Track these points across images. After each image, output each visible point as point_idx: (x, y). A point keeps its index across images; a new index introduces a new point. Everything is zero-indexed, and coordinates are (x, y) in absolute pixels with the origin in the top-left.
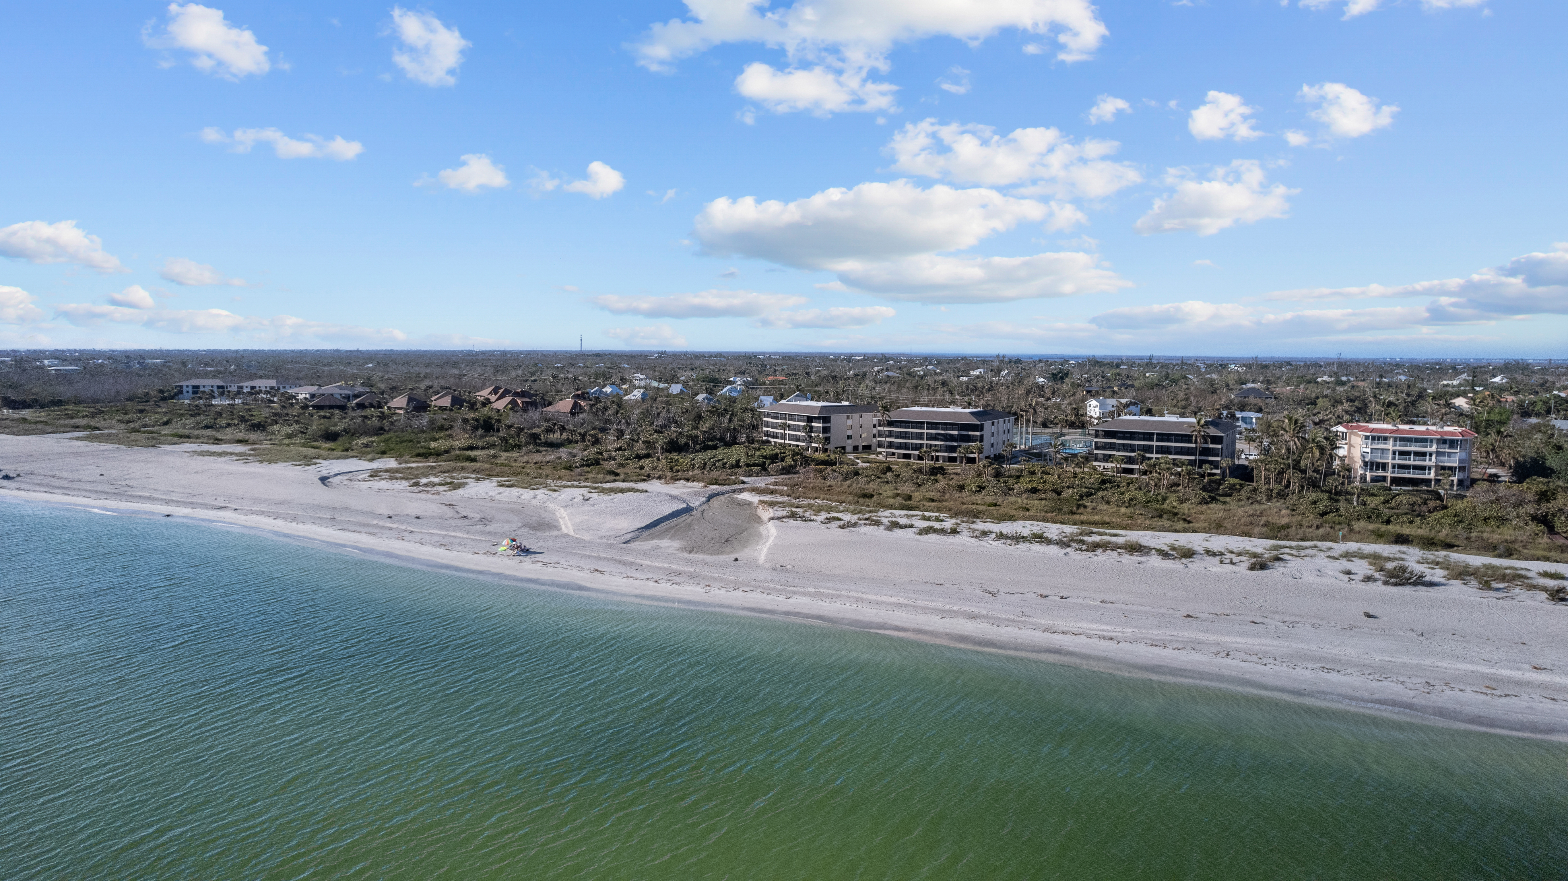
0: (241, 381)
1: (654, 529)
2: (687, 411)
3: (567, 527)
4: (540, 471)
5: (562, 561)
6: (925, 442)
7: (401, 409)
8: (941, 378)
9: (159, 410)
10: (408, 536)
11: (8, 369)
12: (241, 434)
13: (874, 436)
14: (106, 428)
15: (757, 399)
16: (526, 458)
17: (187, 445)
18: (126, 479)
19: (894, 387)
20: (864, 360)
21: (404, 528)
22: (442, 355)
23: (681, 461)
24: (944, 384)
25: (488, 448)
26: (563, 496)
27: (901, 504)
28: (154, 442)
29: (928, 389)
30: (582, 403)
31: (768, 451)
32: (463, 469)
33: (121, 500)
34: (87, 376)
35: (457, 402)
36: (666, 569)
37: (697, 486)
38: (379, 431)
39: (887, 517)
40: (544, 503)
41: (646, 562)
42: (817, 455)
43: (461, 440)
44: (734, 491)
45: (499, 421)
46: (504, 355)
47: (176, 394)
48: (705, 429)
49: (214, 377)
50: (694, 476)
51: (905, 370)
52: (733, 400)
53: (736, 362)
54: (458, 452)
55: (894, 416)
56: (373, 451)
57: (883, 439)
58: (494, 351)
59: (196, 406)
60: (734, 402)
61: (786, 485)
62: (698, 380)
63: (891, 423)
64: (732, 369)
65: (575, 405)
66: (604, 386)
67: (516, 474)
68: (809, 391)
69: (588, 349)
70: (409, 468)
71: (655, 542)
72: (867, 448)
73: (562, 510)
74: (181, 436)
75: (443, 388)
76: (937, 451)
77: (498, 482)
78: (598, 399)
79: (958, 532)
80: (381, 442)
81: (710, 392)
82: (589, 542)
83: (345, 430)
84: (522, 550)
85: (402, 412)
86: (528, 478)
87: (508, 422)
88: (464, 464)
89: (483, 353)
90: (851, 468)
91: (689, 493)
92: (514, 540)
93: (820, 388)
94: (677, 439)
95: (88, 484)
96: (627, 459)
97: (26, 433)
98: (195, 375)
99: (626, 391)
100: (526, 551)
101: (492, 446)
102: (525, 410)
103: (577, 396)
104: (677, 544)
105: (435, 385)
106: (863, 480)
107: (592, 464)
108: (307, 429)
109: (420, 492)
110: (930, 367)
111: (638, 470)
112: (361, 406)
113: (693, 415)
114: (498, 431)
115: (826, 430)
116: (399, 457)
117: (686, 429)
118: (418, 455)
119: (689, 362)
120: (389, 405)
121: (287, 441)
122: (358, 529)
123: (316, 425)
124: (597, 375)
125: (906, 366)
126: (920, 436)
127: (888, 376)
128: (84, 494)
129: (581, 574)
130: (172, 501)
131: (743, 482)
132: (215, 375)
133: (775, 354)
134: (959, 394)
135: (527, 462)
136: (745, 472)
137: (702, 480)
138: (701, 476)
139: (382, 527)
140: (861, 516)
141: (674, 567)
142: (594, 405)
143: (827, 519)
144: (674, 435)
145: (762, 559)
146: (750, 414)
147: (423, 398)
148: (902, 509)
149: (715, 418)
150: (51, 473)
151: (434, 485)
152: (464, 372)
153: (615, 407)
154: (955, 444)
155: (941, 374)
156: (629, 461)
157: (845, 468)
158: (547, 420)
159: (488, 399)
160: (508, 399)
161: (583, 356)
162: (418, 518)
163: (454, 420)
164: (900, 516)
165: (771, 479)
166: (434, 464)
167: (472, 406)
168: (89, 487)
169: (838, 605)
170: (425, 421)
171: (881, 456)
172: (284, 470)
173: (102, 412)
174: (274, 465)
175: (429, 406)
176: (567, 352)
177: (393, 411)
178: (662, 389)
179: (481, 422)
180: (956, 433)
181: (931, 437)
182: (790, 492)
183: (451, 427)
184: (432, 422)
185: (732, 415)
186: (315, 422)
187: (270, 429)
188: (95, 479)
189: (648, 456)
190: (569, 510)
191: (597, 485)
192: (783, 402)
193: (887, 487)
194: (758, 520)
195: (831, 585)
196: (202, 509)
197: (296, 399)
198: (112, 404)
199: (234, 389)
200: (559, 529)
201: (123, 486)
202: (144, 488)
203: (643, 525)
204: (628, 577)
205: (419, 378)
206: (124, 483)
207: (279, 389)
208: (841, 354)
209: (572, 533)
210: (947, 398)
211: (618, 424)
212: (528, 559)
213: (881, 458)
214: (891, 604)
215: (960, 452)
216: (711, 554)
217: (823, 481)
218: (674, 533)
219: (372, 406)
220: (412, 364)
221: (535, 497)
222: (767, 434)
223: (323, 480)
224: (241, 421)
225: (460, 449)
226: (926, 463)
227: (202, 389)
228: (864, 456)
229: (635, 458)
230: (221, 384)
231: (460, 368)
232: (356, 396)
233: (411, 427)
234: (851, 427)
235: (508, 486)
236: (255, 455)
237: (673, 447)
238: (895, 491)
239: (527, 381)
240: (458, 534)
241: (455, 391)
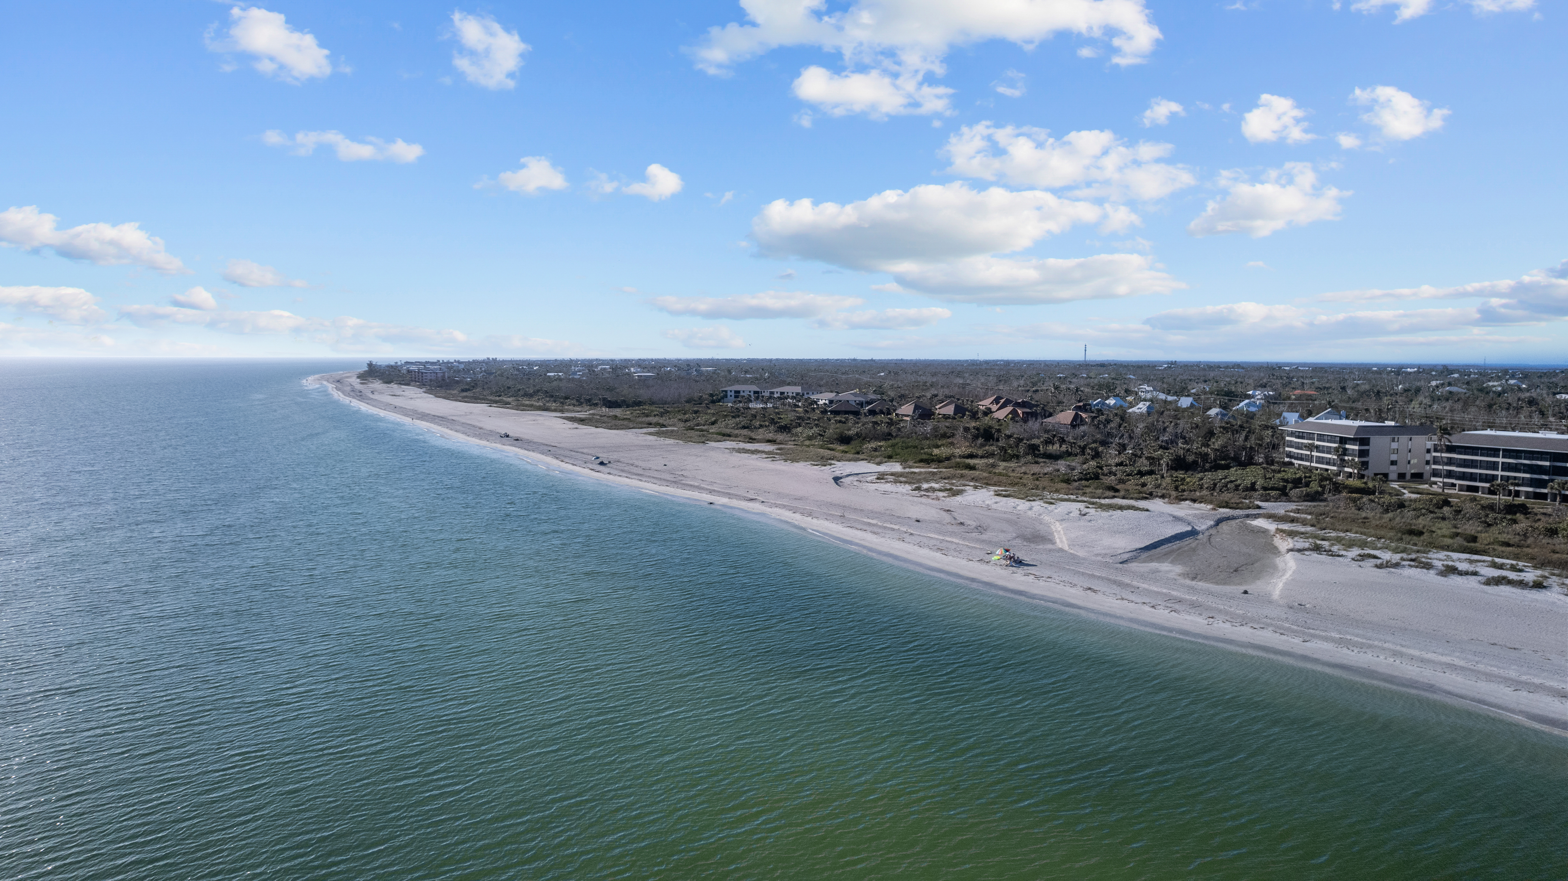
0: (773, 388)
1: (1154, 551)
2: (1197, 426)
3: (1062, 541)
4: (1038, 483)
5: (1055, 576)
6: (1500, 473)
7: (908, 416)
8: (1528, 394)
9: (709, 411)
10: (908, 538)
11: (607, 375)
12: (771, 435)
13: (1428, 463)
14: (670, 426)
15: (1279, 415)
16: (1023, 469)
17: (728, 442)
18: (682, 470)
19: (1458, 406)
20: (1418, 372)
21: (905, 530)
22: (948, 365)
23: (1188, 480)
24: (1531, 402)
25: (987, 457)
26: (1059, 509)
27: (1461, 546)
28: (704, 439)
29: (1508, 409)
30: (1084, 415)
31: (1289, 474)
32: (962, 476)
33: (677, 487)
34: (659, 382)
35: (960, 410)
36: (1165, 594)
37: (1205, 508)
38: (888, 436)
39: (1440, 560)
40: (1040, 515)
41: (1144, 585)
42: (1351, 482)
43: (961, 448)
44: (1248, 516)
45: (999, 431)
46: (1007, 364)
47: (723, 398)
48: (1216, 447)
49: (752, 383)
50: (1202, 497)
51: (1474, 385)
52: (1250, 416)
53: (1256, 374)
54: (958, 460)
55: (1456, 440)
56: (881, 455)
57: (1440, 467)
58: (998, 361)
59: (737, 408)
60: (1252, 418)
61: (1310, 514)
62: (1211, 393)
63: (1451, 449)
64: (1251, 381)
65: (1076, 417)
66: (1108, 398)
67: (1013, 484)
68: (1345, 408)
69: (1092, 359)
70: (912, 473)
71: (1154, 565)
72: (1418, 477)
73: (1058, 524)
74: (724, 435)
75: (947, 397)
76: (1518, 485)
77: (995, 491)
78: (1100, 412)
79: (1545, 587)
80: (889, 446)
81: (1224, 407)
82: (1084, 559)
83: (857, 434)
84: (1015, 561)
85: (908, 419)
86: (1025, 489)
87: (1008, 432)
88: (963, 472)
89: (987, 362)
90: (1394, 499)
91: (1195, 516)
92: (1007, 551)
93: (1359, 405)
94: (1184, 456)
95: (655, 472)
96: (1128, 475)
97: (617, 428)
98: (737, 381)
99: (1131, 403)
100: (1019, 563)
101: (991, 455)
102: (1025, 420)
103: (1078, 408)
104: (1178, 569)
105: (940, 394)
106: (1409, 514)
107: (1091, 479)
108: (825, 432)
109: (921, 496)
110: (1512, 382)
111: (1139, 487)
112: (872, 412)
113: (1203, 431)
114: (998, 440)
115: (1363, 453)
116: (903, 462)
117: (1195, 446)
118: (921, 461)
119: (1202, 373)
120: (897, 412)
121: (807, 443)
122: (865, 527)
123: (833, 429)
124: (1101, 386)
125: (1476, 380)
126: (1494, 466)
127: (1451, 392)
128: (652, 480)
129: (1073, 591)
130: (714, 491)
131: (1259, 507)
132: (752, 381)
133: (1304, 365)
134: (1554, 415)
135: (1025, 473)
136: (1262, 496)
137: (1211, 502)
138: (1209, 497)
139: (885, 528)
140: (1405, 556)
141: (1174, 593)
142: (1095, 417)
143: (1360, 555)
144: (1181, 452)
145: (1276, 593)
146: (1270, 432)
147: (928, 406)
148: (1463, 552)
149: (1229, 435)
150: (631, 462)
151: (934, 490)
152: (968, 381)
153: (1118, 420)
154: (1546, 477)
155: (1528, 390)
156: (1131, 477)
157: (1386, 499)
158: (1047, 431)
159: (990, 409)
160: (1009, 409)
161: (1086, 366)
162: (918, 521)
163: (956, 428)
164: (1460, 560)
165: (1292, 506)
166: (935, 470)
167: (974, 415)
168: (656, 475)
169: (1369, 656)
170: (929, 429)
171: (1437, 485)
172: (803, 469)
173: (668, 412)
174: (796, 464)
175: (934, 414)
176: (1070, 362)
177: (900, 418)
178: (1170, 402)
179: (982, 431)
180: (1547, 464)
181: (1507, 467)
182: (1314, 521)
183: (953, 435)
184: (935, 429)
185: (1249, 432)
186: (832, 426)
187: (794, 431)
188: (660, 468)
189: (1151, 473)
190: (1065, 525)
191: (1095, 500)
192: (1311, 419)
193: (1443, 524)
194: (1275, 551)
195: (1361, 632)
196: (736, 499)
197: (817, 404)
198: (675, 405)
199: (767, 394)
200: (1054, 543)
201: (680, 475)
202: (694, 478)
203: (1143, 546)
204: (1123, 599)
205: (925, 386)
206: (680, 473)
207: (803, 395)
208: (1387, 366)
209: (1066, 548)
210: (1536, 419)
211: (1120, 438)
212: (1021, 571)
213: (1435, 488)
214: (1441, 664)
215: (1552, 488)
216: (1217, 583)
217: (1357, 512)
218: (1177, 557)
219: (882, 412)
220: (920, 373)
221: (1031, 509)
222: (1289, 455)
223: (836, 479)
224: (771, 423)
225: (961, 457)
226: (1501, 499)
227: (742, 394)
228: (1413, 485)
229: (1137, 474)
230: (757, 389)
231: (964, 378)
232: (868, 403)
233: (916, 433)
234: (1396, 451)
235: (1005, 496)
236: (781, 454)
237: (1179, 464)
238: (1454, 530)
239: (1028, 391)
240: (954, 540)
241: (958, 399)
